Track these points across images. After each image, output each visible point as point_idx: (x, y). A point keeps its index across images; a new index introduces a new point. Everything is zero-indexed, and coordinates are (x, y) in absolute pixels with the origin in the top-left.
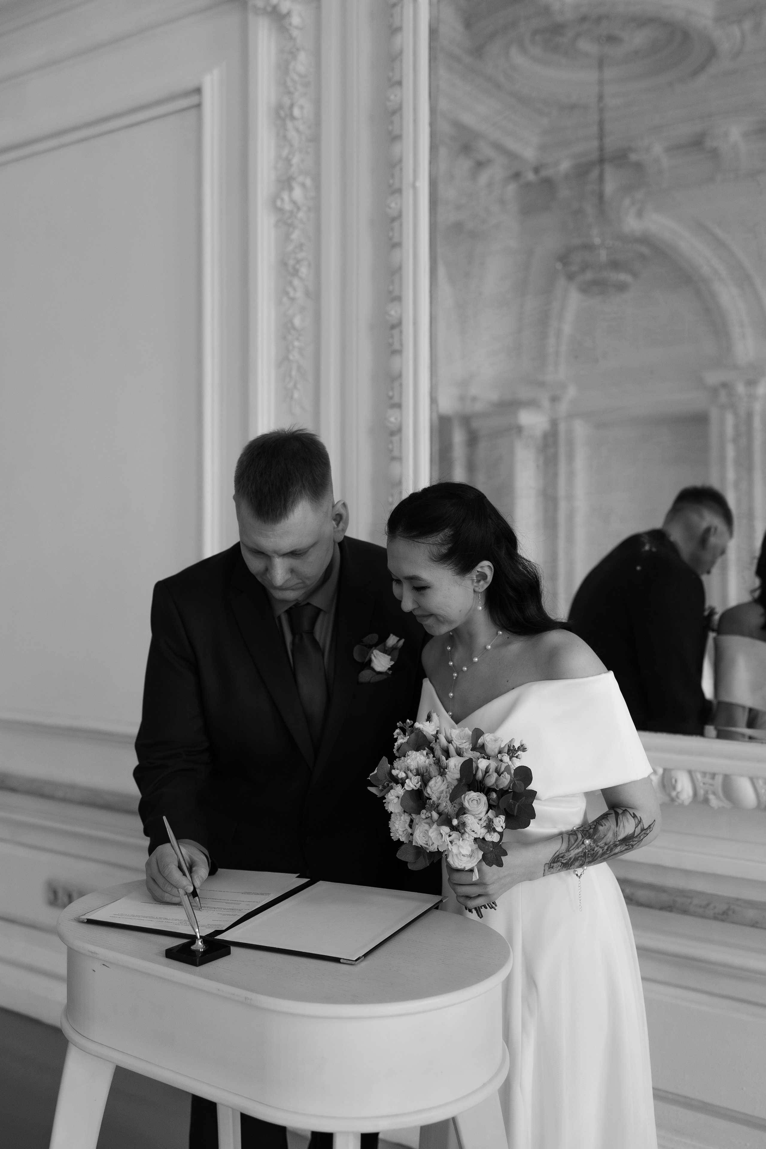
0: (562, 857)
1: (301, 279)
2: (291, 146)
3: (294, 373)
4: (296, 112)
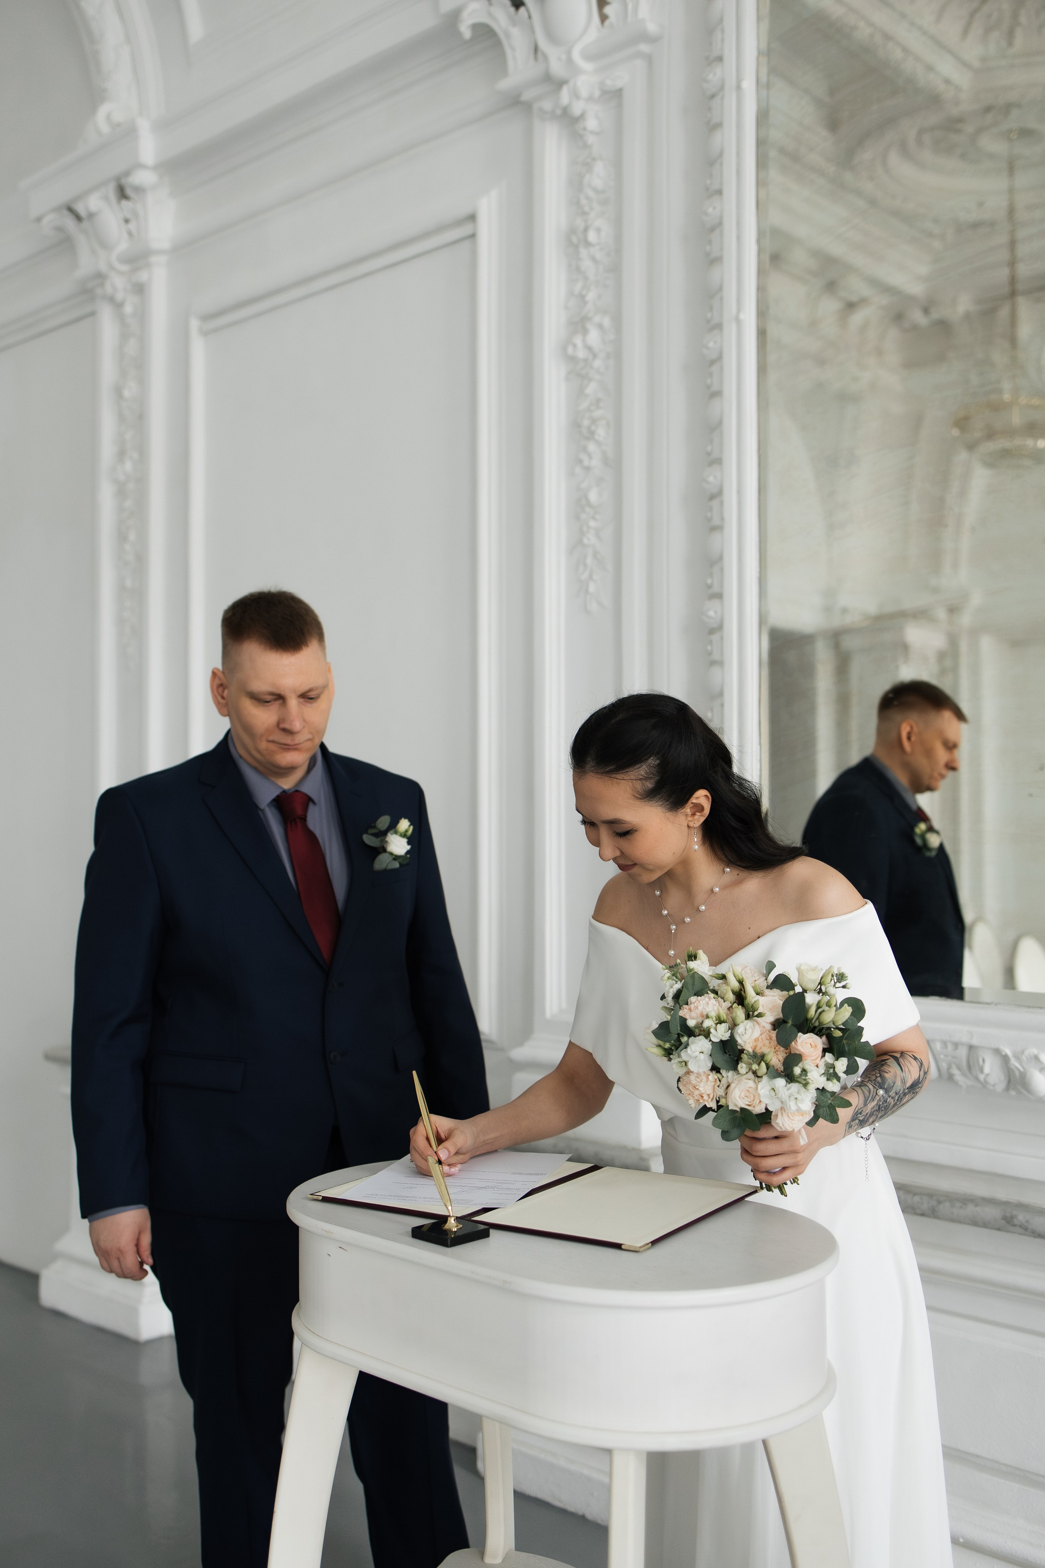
0: (860, 1113)
1: (599, 443)
2: (586, 278)
3: (589, 560)
4: (592, 236)
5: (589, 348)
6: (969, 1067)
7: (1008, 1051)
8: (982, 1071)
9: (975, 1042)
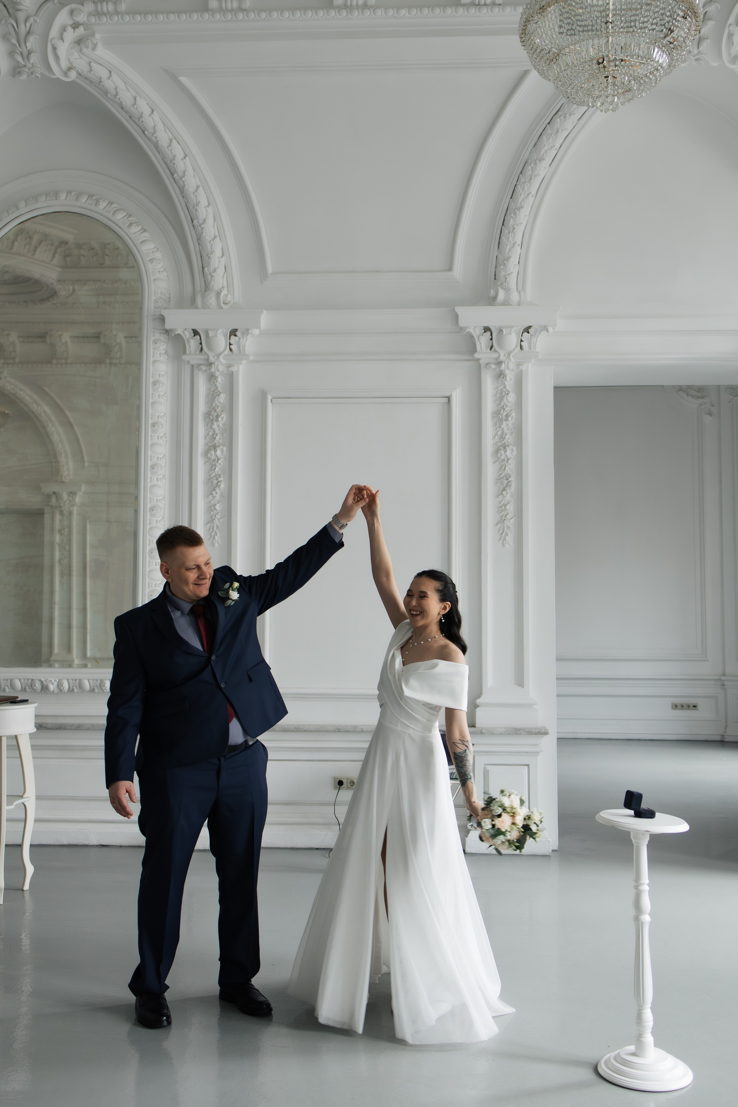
6: (31, 685)
7: (43, 680)
8: (35, 686)
9: (34, 678)
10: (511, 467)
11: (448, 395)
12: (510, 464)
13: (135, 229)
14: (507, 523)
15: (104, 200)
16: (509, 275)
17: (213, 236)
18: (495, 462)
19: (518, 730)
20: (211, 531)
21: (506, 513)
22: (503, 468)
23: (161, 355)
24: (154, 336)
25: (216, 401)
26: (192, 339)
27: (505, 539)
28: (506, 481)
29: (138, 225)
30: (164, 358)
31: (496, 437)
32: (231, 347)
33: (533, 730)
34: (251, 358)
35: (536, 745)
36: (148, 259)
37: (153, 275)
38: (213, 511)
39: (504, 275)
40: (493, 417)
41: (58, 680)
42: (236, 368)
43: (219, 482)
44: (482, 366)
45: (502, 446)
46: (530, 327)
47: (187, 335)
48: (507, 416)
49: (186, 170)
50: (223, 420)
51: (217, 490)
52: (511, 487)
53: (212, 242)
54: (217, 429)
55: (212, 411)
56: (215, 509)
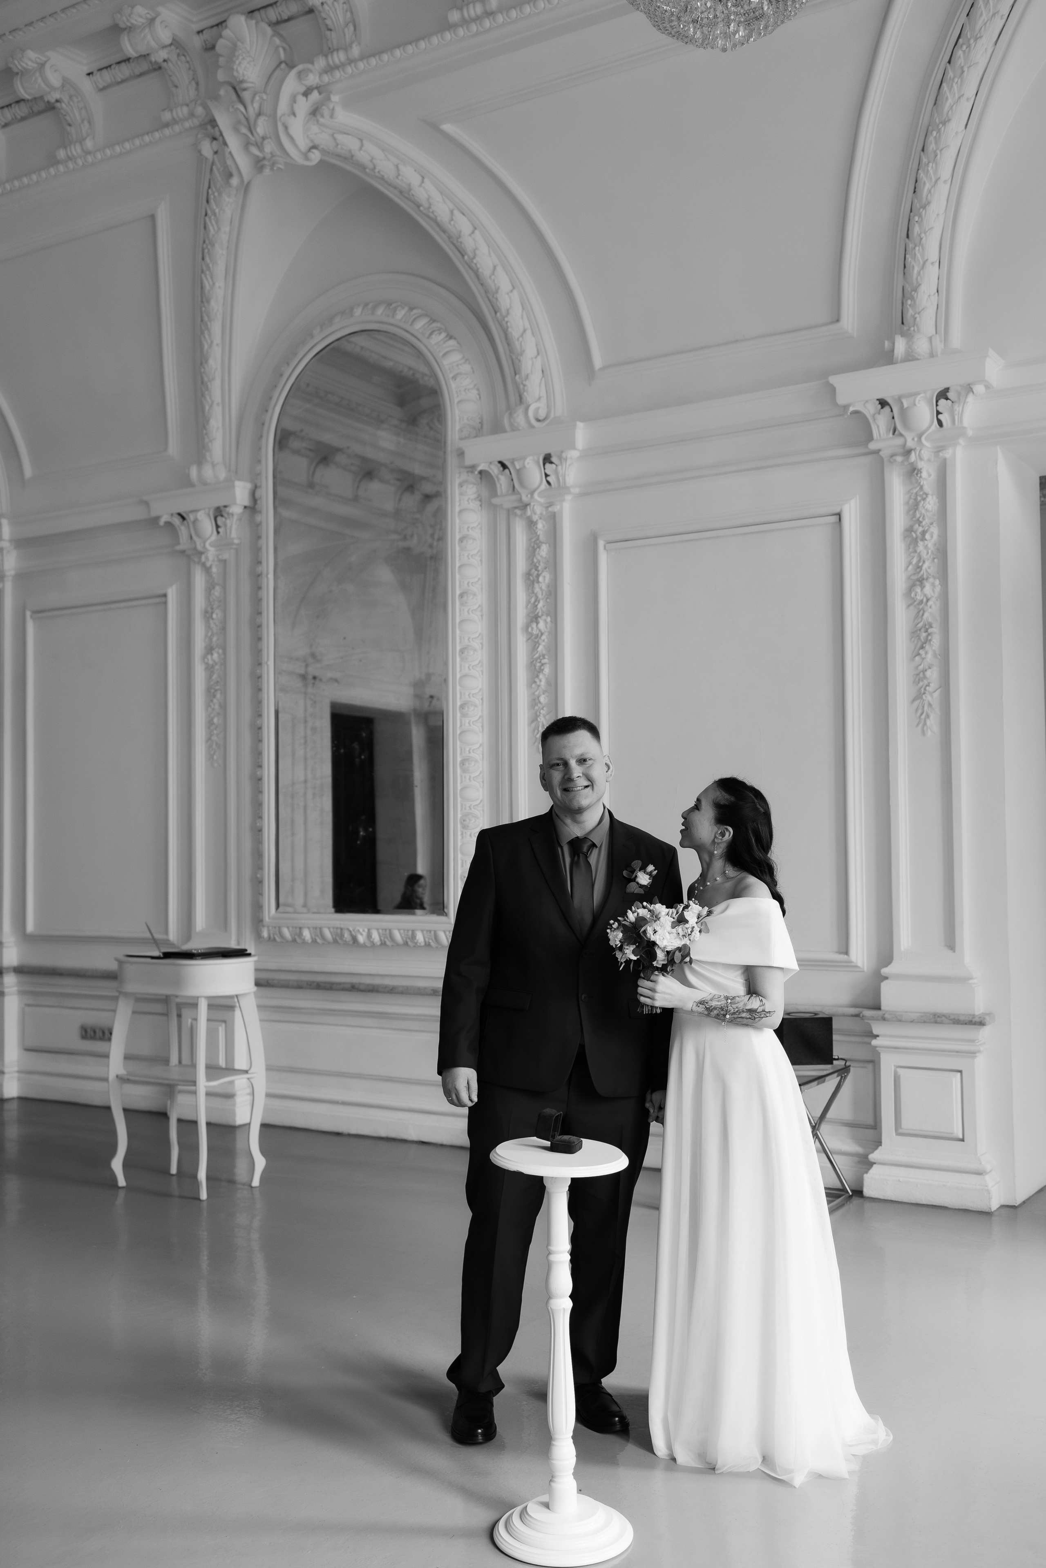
1: (217, 699)
2: (212, 632)
5: (214, 661)
7: (358, 928)
9: (342, 926)
10: (932, 611)
11: (837, 510)
12: (930, 607)
13: (437, 338)
14: (928, 698)
15: (403, 308)
16: (919, 313)
17: (522, 330)
18: (909, 606)
19: (938, 1017)
20: (536, 731)
21: (926, 682)
22: (920, 613)
23: (470, 501)
24: (459, 477)
25: (537, 556)
26: (502, 474)
27: (925, 724)
28: (924, 635)
29: (440, 334)
30: (475, 505)
31: (910, 567)
32: (549, 478)
33: (962, 1018)
34: (576, 490)
35: (973, 1041)
36: (451, 375)
37: (458, 396)
38: (537, 705)
39: (913, 314)
40: (905, 537)
41: (366, 930)
42: (558, 507)
43: (543, 665)
44: (885, 460)
45: (918, 580)
46: (947, 390)
47: (495, 470)
48: (924, 533)
49: (477, 248)
50: (545, 580)
51: (541, 676)
52: (932, 643)
53: (521, 339)
54: (540, 592)
55: (532, 569)
56: (540, 702)
